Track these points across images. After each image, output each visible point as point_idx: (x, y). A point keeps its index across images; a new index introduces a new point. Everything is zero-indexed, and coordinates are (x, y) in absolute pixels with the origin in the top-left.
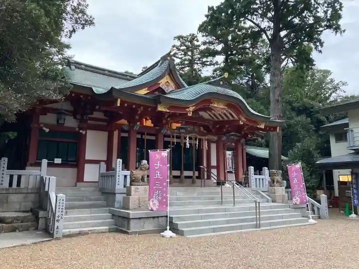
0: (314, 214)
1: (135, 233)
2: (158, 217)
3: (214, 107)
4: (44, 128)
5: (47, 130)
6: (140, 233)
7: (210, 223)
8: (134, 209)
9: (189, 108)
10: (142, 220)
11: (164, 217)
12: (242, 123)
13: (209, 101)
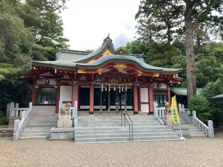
0: (205, 134)
1: (53, 140)
2: (68, 132)
3: (117, 67)
4: (36, 87)
5: (37, 87)
6: (56, 140)
7: (97, 136)
8: (60, 127)
9: (98, 69)
10: (59, 133)
11: (72, 132)
12: (140, 75)
13: (113, 64)
